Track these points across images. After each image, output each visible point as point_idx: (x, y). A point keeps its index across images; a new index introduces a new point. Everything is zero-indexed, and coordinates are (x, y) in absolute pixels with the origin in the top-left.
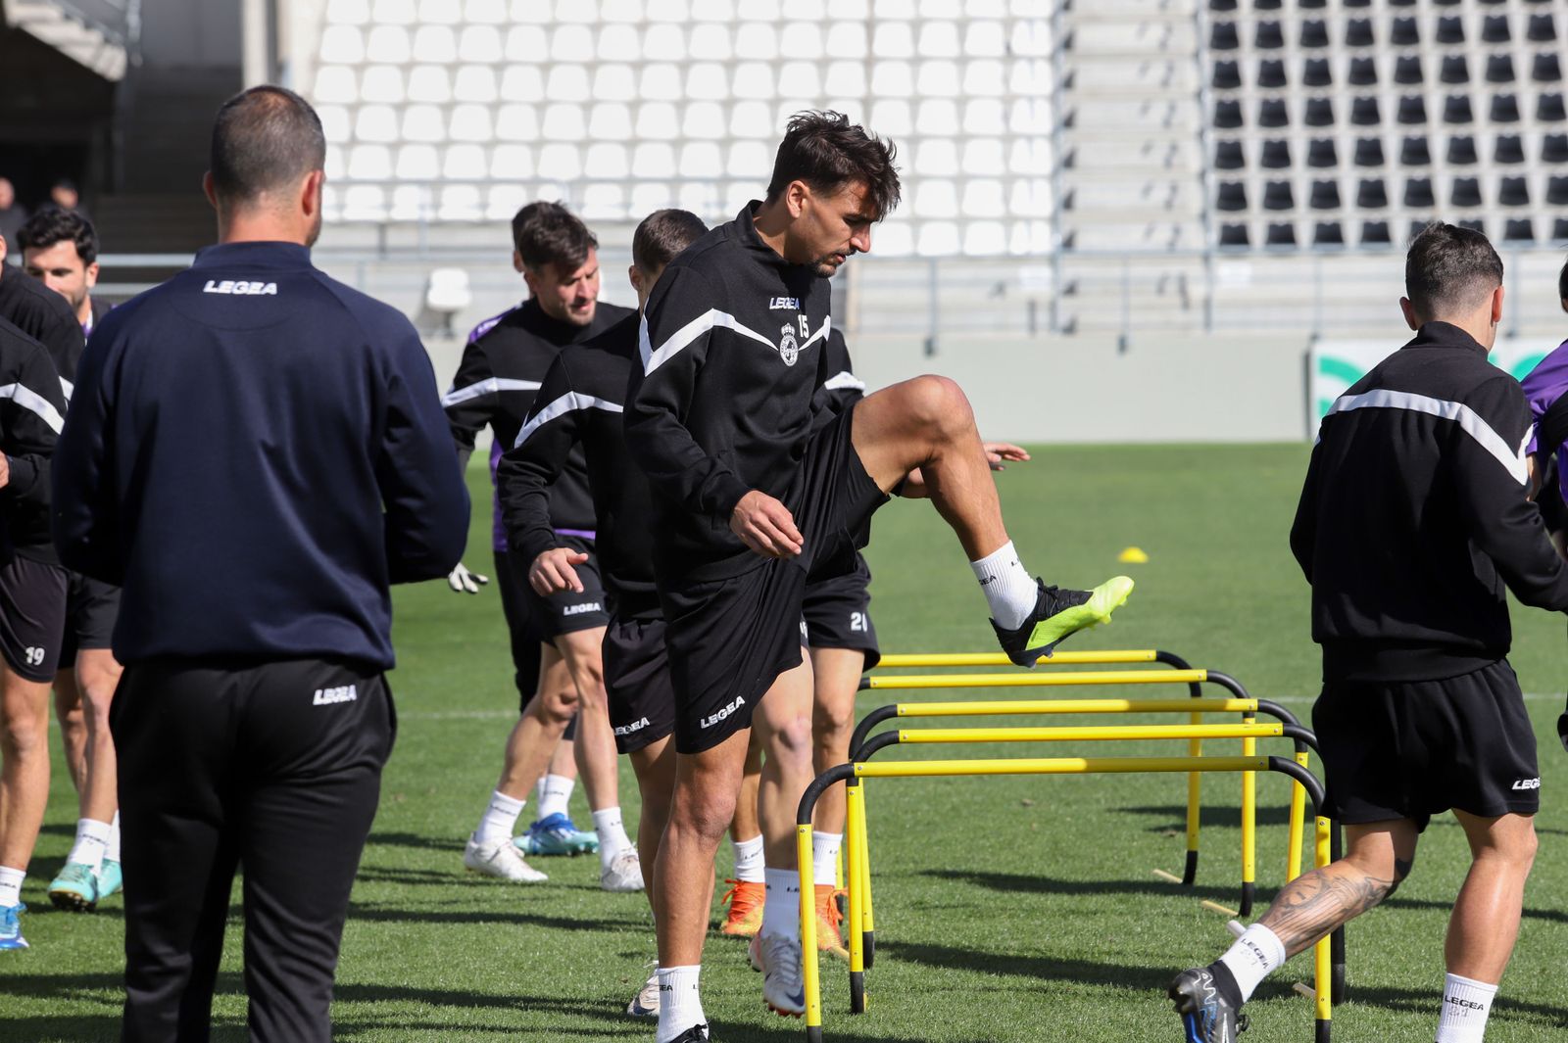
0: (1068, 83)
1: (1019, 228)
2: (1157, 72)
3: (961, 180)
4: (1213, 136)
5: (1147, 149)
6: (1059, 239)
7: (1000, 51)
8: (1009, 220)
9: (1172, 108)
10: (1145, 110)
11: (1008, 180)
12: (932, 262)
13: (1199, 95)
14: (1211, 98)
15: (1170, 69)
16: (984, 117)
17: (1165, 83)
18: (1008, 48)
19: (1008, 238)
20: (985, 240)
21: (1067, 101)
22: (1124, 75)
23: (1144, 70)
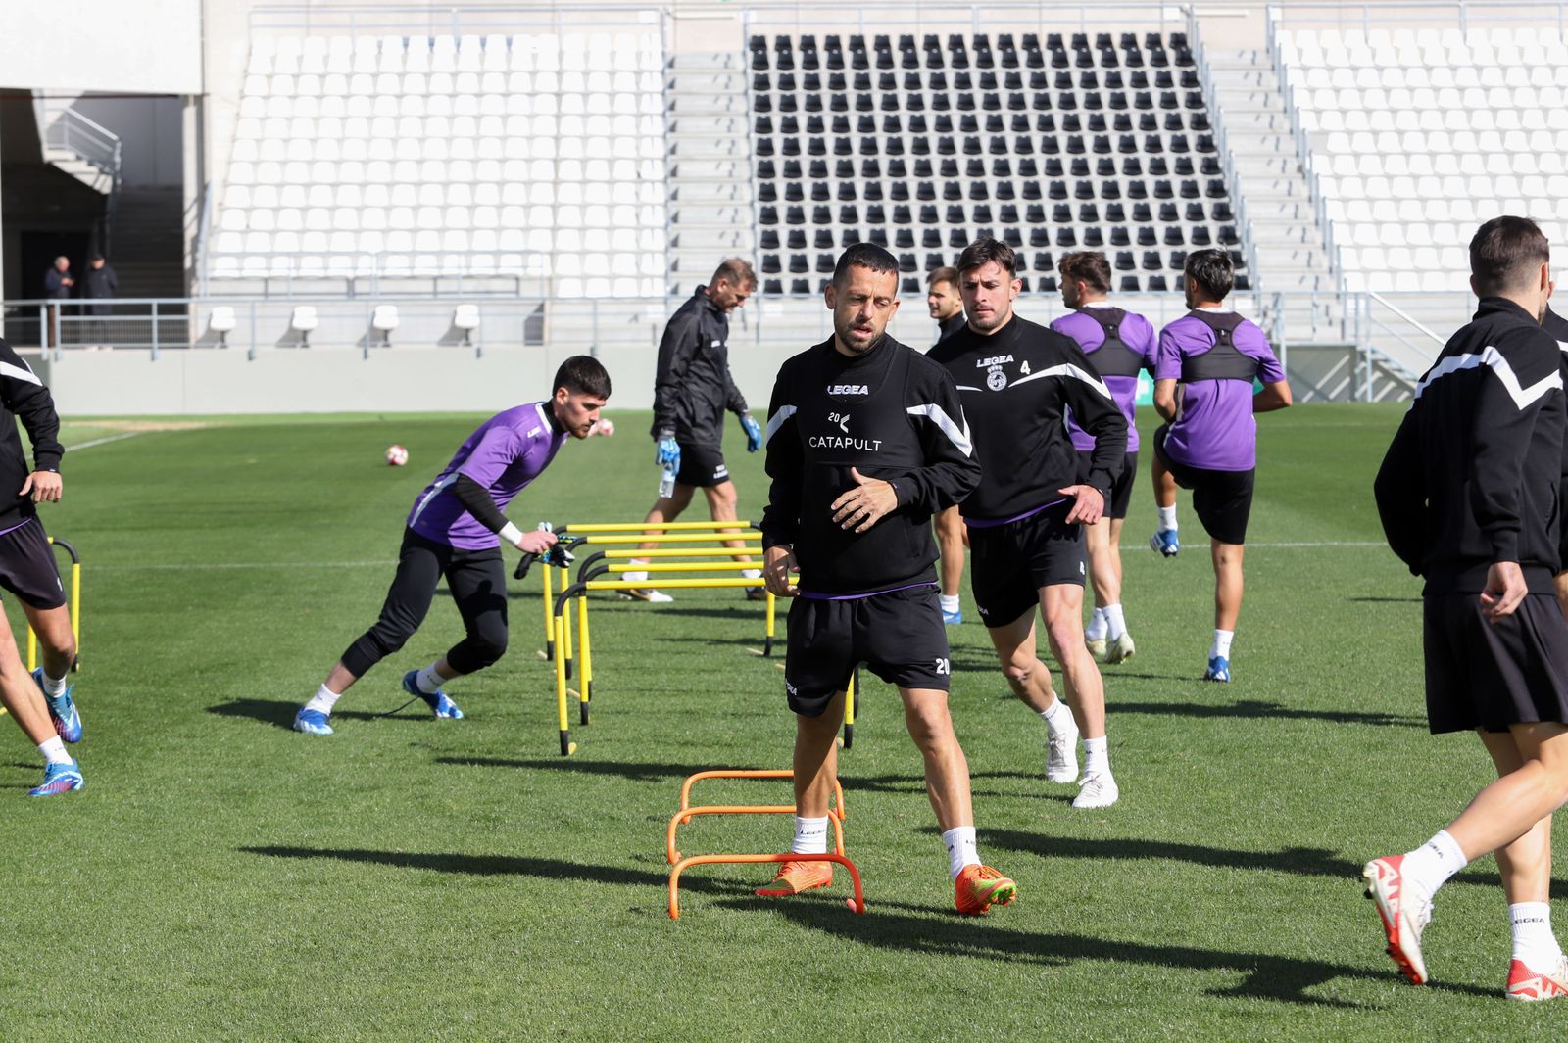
0: (674, 197)
1: (646, 282)
2: (727, 190)
3: (611, 253)
4: (760, 228)
5: (722, 235)
6: (669, 289)
7: (635, 176)
8: (640, 277)
9: (736, 211)
10: (720, 212)
11: (639, 253)
12: (594, 301)
13: (751, 204)
14: (759, 205)
15: (735, 188)
16: (625, 216)
17: (732, 197)
18: (639, 176)
19: (639, 288)
20: (626, 288)
21: (674, 207)
22: (709, 191)
23: (720, 189)
